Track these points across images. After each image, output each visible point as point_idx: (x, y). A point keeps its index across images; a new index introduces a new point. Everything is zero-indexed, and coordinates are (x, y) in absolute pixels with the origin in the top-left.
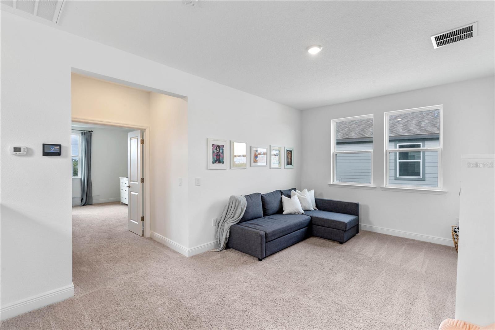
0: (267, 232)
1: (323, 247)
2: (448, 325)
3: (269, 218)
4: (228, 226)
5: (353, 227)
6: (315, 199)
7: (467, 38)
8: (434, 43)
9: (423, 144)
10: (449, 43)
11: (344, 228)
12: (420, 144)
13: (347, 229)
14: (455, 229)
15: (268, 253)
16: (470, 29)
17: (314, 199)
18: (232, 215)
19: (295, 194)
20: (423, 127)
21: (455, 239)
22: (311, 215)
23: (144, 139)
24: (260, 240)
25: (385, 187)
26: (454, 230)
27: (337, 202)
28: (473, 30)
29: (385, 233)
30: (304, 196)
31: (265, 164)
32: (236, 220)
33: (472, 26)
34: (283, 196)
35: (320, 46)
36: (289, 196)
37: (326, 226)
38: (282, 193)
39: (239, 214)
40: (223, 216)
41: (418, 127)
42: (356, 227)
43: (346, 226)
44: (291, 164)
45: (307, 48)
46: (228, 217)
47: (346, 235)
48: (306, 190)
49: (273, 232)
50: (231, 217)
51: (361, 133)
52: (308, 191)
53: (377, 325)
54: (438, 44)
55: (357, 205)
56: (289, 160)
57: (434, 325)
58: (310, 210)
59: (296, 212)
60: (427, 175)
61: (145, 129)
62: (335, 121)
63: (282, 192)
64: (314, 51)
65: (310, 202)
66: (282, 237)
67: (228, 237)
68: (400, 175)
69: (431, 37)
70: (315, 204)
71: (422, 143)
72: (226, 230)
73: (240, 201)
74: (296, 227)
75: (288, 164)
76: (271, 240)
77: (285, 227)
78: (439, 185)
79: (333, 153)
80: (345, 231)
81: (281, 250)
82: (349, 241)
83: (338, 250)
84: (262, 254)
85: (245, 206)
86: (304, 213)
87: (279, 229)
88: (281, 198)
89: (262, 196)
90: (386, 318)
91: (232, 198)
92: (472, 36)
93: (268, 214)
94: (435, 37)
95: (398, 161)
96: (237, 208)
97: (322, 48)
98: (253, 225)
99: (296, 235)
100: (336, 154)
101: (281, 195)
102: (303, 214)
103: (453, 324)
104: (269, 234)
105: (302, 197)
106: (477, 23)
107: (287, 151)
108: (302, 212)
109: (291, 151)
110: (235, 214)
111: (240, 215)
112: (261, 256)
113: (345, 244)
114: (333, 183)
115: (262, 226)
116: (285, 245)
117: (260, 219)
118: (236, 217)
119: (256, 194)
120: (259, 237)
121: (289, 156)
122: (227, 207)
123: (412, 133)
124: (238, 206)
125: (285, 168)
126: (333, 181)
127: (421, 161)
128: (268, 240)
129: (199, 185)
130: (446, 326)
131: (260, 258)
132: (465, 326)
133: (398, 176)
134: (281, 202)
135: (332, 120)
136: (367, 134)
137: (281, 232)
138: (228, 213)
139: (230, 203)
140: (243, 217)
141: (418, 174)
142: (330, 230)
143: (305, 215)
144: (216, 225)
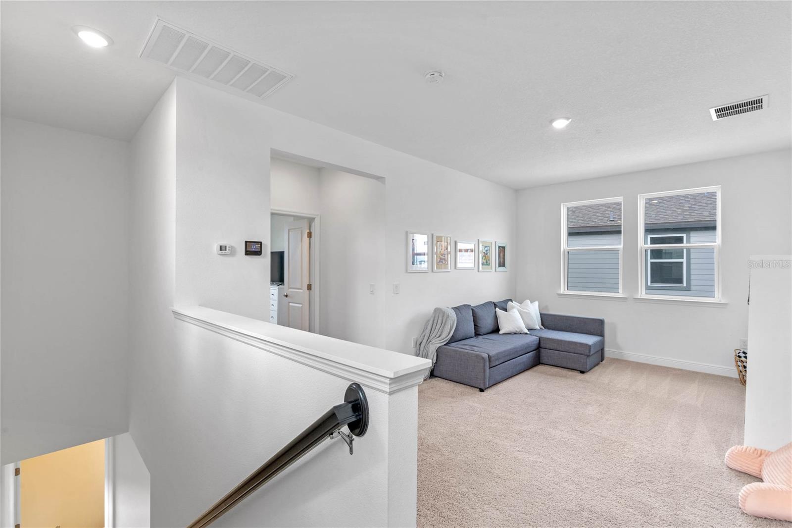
0: (491, 355)
1: (560, 377)
2: (736, 451)
3: (483, 338)
4: (435, 348)
5: (598, 351)
6: (541, 314)
7: (755, 110)
8: (714, 115)
9: (687, 236)
10: (732, 115)
11: (588, 351)
12: (683, 236)
13: (592, 353)
14: (739, 353)
15: (492, 382)
16: (761, 101)
17: (539, 314)
18: (439, 334)
19: (513, 307)
20: (686, 211)
21: (739, 366)
22: (539, 335)
23: (312, 231)
24: (482, 365)
25: (639, 297)
26: (738, 355)
27: (573, 318)
28: (763, 102)
29: (640, 362)
30: (527, 310)
31: (472, 265)
32: (445, 340)
33: (762, 99)
34: (497, 309)
35: (568, 119)
36: (506, 310)
37: (560, 349)
38: (495, 305)
39: (447, 333)
40: (426, 335)
41: (679, 211)
42: (601, 351)
43: (590, 349)
44: (504, 265)
45: (552, 121)
46: (433, 335)
47: (590, 361)
48: (528, 302)
49: (498, 354)
50: (437, 336)
51: (592, 219)
52: (531, 303)
53: (650, 455)
54: (718, 116)
55: (601, 322)
56: (502, 260)
57: (718, 457)
58: (535, 329)
59: (518, 331)
60: (693, 283)
61: (314, 219)
62: (566, 206)
63: (497, 304)
64: (560, 124)
65: (535, 318)
66: (506, 363)
67: (435, 362)
68: (652, 282)
69: (710, 110)
70: (540, 321)
71: (685, 235)
72: (432, 353)
73: (449, 315)
74: (522, 350)
75: (500, 266)
76: (495, 365)
77: (511, 349)
78: (716, 295)
79: (564, 251)
80: (588, 356)
81: (504, 380)
82: (592, 370)
83: (580, 380)
84: (484, 383)
85: (454, 322)
86: (528, 333)
87: (503, 352)
88: (496, 312)
89: (472, 310)
90: (660, 449)
91: (437, 311)
92: (762, 108)
93: (480, 333)
94: (715, 110)
95: (650, 261)
96: (445, 324)
97: (570, 120)
98: (468, 347)
99: (522, 361)
100: (568, 252)
101: (495, 308)
102: (526, 334)
103: (742, 450)
104: (493, 357)
105: (524, 310)
106: (767, 96)
107: (499, 247)
108: (526, 331)
109: (504, 248)
110: (442, 332)
111: (449, 333)
112: (484, 385)
113: (588, 373)
114: (563, 292)
115: (481, 348)
116: (509, 374)
117: (472, 339)
118: (444, 336)
119: (464, 305)
120: (481, 361)
121: (501, 255)
122: (431, 322)
123: (671, 220)
124: (446, 321)
125: (497, 271)
126: (563, 290)
127: (684, 260)
128: (492, 365)
129: (397, 292)
130: (734, 453)
131: (482, 387)
132: (756, 451)
133: (649, 284)
134: (496, 318)
135: (562, 204)
136: (602, 220)
137: (506, 356)
138: (432, 331)
139: (435, 317)
140: (452, 336)
141: (680, 281)
142: (567, 355)
143: (531, 335)
144: (416, 347)
